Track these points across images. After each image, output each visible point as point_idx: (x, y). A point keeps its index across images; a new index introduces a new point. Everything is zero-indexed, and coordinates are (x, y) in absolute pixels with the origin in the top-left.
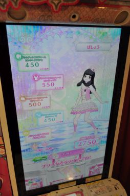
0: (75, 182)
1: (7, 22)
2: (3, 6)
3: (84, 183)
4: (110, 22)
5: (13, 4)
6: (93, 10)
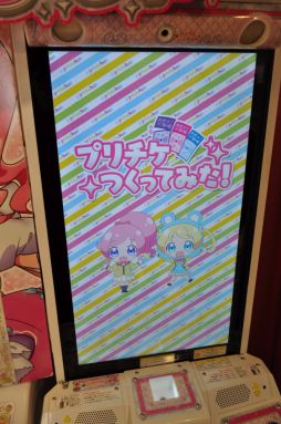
0: (173, 355)
1: (50, 45)
2: (45, 18)
3: (191, 360)
4: (232, 42)
5: (62, 14)
6: (199, 19)
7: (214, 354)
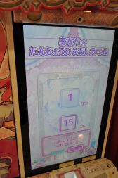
0: (74, 161)
1: (24, 22)
2: (26, 9)
6: (95, 14)
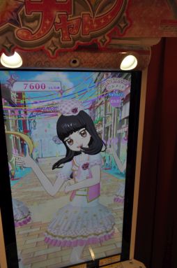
0: (86, 265)
3: (98, 267)
7: (113, 262)
